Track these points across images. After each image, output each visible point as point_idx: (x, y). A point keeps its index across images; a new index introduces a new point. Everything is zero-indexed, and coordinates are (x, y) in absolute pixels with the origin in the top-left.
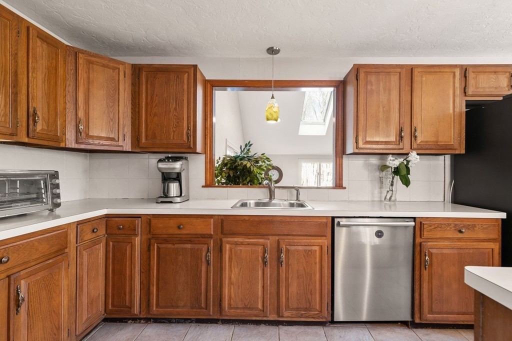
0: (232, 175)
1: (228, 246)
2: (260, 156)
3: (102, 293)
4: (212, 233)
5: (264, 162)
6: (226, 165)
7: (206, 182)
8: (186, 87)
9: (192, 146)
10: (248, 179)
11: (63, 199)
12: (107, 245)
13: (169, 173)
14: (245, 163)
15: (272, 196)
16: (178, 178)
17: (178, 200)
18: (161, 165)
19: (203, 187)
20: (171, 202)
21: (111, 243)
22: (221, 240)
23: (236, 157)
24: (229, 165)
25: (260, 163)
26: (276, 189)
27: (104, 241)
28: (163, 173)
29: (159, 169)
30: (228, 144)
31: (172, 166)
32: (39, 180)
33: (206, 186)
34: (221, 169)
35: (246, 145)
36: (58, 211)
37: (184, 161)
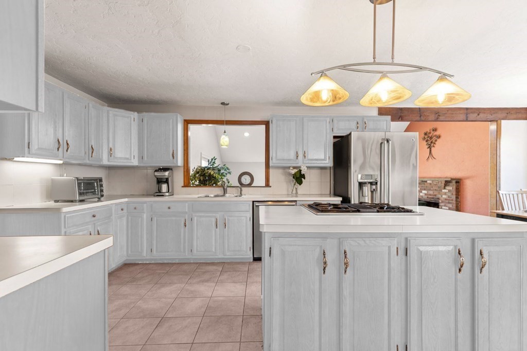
0: (202, 180)
1: (195, 218)
2: (223, 166)
3: (125, 245)
4: (187, 211)
5: (225, 170)
6: (198, 173)
7: (184, 184)
8: (171, 127)
9: (175, 162)
10: (213, 182)
11: (105, 193)
12: (127, 219)
13: (161, 178)
14: (210, 171)
15: (225, 192)
16: (167, 181)
17: (167, 194)
18: (156, 174)
19: (182, 187)
20: (163, 196)
21: (130, 218)
22: (192, 215)
23: (205, 168)
24: (200, 173)
25: (222, 171)
26: (228, 188)
27: (126, 216)
28: (157, 179)
29: (155, 176)
30: (202, 156)
31: (163, 174)
32: (94, 183)
33: (184, 186)
34: (195, 175)
35: (212, 159)
36: (102, 199)
37: (170, 171)
